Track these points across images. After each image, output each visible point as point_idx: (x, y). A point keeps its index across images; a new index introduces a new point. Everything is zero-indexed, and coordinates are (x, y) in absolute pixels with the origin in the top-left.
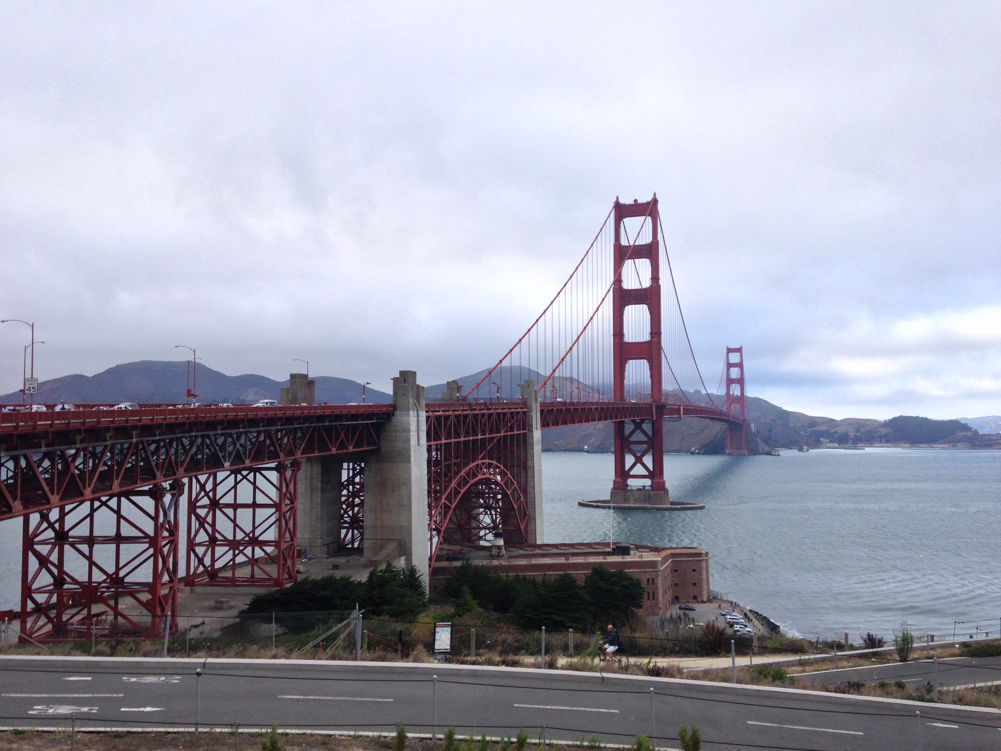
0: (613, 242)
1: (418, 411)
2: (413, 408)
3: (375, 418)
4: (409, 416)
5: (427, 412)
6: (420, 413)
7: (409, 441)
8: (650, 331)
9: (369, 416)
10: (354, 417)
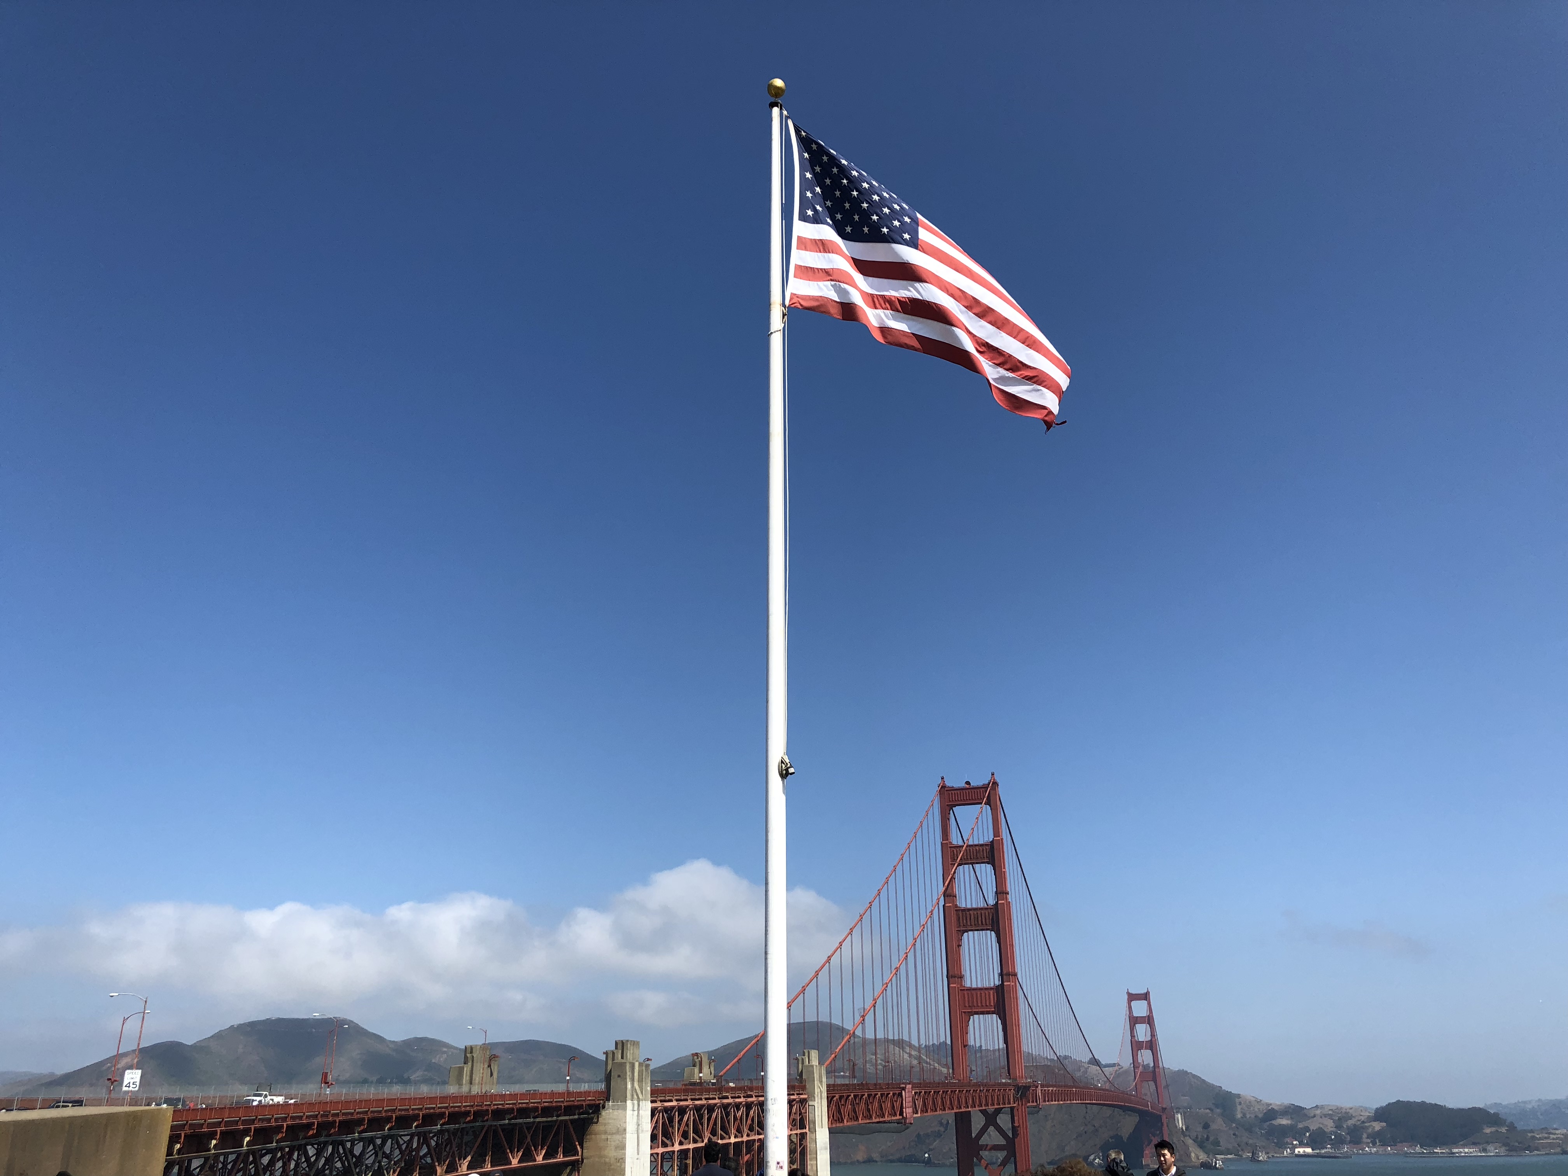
0: (939, 840)
1: (639, 1100)
2: (632, 1096)
3: (577, 1112)
4: (625, 1109)
5: (652, 1102)
6: (642, 1103)
7: (623, 1147)
8: (1000, 972)
9: (569, 1110)
10: (547, 1111)
